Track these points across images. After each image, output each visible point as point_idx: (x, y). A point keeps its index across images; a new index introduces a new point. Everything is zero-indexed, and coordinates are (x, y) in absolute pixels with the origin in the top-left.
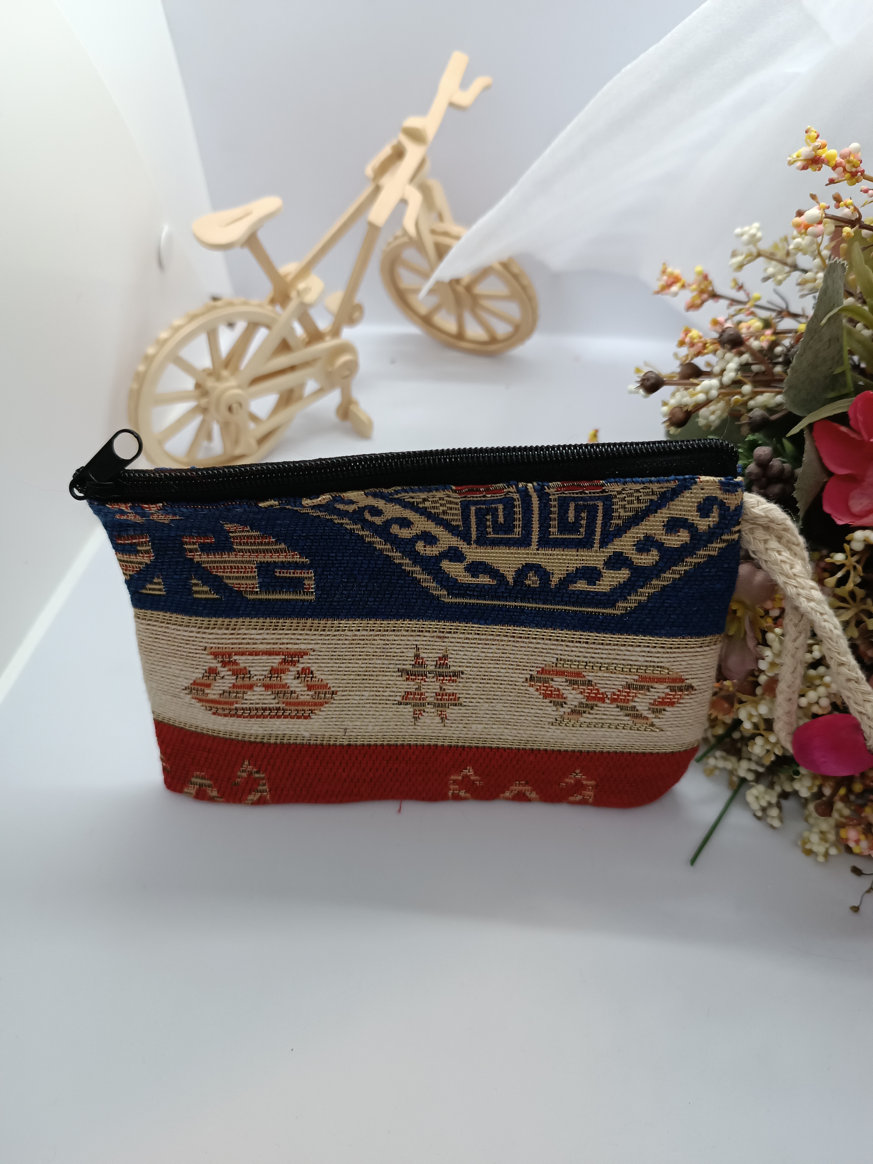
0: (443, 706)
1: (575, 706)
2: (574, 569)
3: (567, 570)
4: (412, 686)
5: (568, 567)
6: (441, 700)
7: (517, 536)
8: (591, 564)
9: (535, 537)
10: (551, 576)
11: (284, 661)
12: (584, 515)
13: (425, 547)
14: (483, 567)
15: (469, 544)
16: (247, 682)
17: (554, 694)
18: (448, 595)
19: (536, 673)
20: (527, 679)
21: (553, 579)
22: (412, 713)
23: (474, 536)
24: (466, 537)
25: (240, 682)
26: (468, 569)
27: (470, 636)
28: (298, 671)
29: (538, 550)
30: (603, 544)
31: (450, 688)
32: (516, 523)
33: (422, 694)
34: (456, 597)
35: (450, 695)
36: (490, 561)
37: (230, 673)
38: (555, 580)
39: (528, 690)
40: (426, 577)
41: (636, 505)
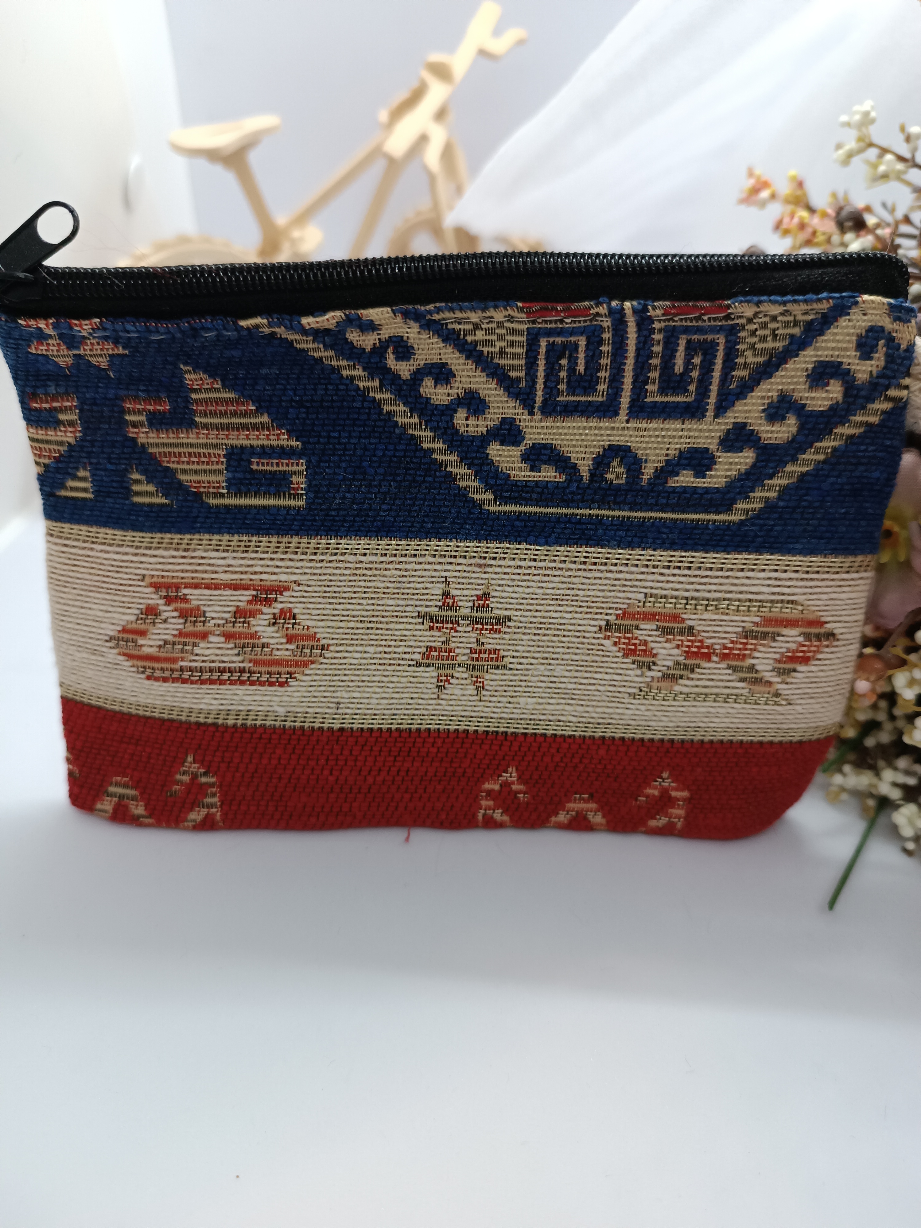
0: (479, 668)
1: (669, 668)
2: (677, 452)
3: (667, 455)
4: (436, 638)
5: (668, 449)
6: (477, 660)
7: (600, 399)
8: (701, 443)
9: (625, 400)
10: (643, 465)
11: (255, 599)
12: (697, 360)
13: (467, 419)
14: (548, 452)
15: (531, 413)
16: (200, 628)
17: (640, 650)
18: (495, 500)
19: (615, 618)
20: (600, 627)
21: (646, 471)
22: (435, 680)
23: (539, 399)
24: (527, 402)
25: (190, 628)
26: (525, 458)
27: (522, 563)
28: (274, 614)
29: (628, 421)
30: (721, 410)
31: (491, 641)
32: (602, 374)
33: (450, 651)
34: (506, 504)
35: (490, 653)
36: (559, 442)
37: (176, 614)
38: (648, 471)
39: (602, 645)
40: (466, 471)
41: (770, 345)
